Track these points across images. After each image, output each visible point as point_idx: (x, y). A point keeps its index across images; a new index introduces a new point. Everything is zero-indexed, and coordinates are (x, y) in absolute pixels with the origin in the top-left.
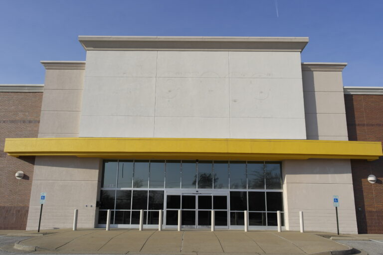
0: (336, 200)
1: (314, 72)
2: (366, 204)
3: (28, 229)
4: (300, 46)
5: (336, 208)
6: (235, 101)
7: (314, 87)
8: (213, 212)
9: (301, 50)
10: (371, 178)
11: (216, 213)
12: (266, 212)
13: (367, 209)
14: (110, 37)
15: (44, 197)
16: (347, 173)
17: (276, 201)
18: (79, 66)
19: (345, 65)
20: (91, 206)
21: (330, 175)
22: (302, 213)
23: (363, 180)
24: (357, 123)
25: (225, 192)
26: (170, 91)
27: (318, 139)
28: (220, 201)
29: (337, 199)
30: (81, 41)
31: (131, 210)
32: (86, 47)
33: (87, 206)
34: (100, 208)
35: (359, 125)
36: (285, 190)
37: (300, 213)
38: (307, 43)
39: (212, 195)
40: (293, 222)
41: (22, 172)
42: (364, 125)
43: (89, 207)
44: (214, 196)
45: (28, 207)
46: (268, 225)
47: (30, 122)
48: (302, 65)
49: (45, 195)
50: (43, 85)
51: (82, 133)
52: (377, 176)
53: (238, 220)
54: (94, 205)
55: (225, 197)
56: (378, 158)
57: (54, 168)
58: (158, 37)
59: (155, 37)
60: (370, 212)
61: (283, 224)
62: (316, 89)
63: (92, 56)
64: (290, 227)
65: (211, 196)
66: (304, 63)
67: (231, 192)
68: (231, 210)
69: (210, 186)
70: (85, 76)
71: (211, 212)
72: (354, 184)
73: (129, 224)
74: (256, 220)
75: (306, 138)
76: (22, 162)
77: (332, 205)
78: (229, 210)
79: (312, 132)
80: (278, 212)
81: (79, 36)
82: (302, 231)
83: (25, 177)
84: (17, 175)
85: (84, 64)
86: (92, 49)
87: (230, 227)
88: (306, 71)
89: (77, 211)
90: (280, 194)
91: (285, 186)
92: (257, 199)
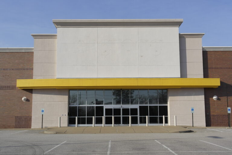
0: (193, 110)
1: (186, 38)
2: (211, 111)
3: (32, 127)
4: (179, 24)
5: (193, 113)
6: (142, 57)
7: (186, 47)
8: (130, 117)
9: (179, 26)
10: (215, 98)
11: (132, 117)
12: (159, 116)
13: (212, 114)
14: (70, 20)
15: (43, 111)
16: (202, 95)
17: (164, 111)
18: (53, 36)
19: (204, 35)
20: (65, 115)
21: (192, 96)
22: (176, 116)
23: (210, 99)
24: (209, 67)
25: (137, 106)
26: (105, 51)
27: (187, 77)
28: (134, 111)
29: (193, 109)
30: (54, 23)
31: (86, 117)
32: (57, 25)
33: (63, 115)
34: (69, 116)
35: (210, 68)
36: (168, 105)
37: (175, 116)
38: (182, 22)
39: (129, 108)
40: (172, 122)
41: (26, 98)
42: (213, 68)
44: (131, 109)
45: (31, 116)
46: (160, 123)
47: (27, 69)
48: (180, 34)
49: (44, 110)
50: (33, 48)
51: (58, 76)
52: (218, 96)
53: (143, 121)
54: (67, 114)
55: (137, 109)
56: (218, 87)
57: (44, 95)
58: (98, 20)
59: (97, 20)
60: (213, 115)
61: (166, 122)
62: (187, 48)
63: (60, 31)
64: (170, 123)
65: (129, 109)
66: (181, 34)
67: (140, 106)
68: (140, 116)
69: (128, 103)
70: (57, 42)
72: (205, 101)
73: (85, 124)
74: (153, 121)
75: (180, 76)
76: (25, 92)
77: (191, 112)
78: (138, 116)
79: (183, 74)
80: (164, 116)
81: (53, 20)
82: (175, 125)
83: (27, 100)
84: (23, 99)
85: (56, 35)
86: (60, 26)
87: (139, 125)
88: (182, 38)
89: (60, 118)
90: (167, 107)
91: (168, 103)
92: (153, 111)
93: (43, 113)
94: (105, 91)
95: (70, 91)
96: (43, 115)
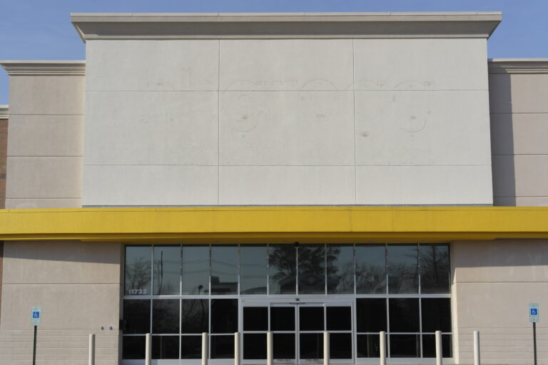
0: (534, 312)
1: (512, 76)
4: (486, 28)
5: (534, 324)
6: (365, 135)
7: (511, 105)
8: (326, 334)
9: (487, 36)
11: (332, 337)
12: (421, 333)
14: (130, 14)
15: (38, 313)
17: (439, 315)
18: (73, 69)
20: (111, 328)
21: (533, 268)
22: (478, 333)
25: (348, 300)
26: (245, 118)
27: (514, 205)
28: (339, 317)
29: (536, 310)
30: (75, 23)
31: (180, 335)
32: (85, 33)
33: (102, 328)
34: (124, 333)
36: (454, 295)
37: (475, 333)
38: (499, 22)
39: (324, 305)
40: (466, 352)
43: (107, 331)
44: (328, 308)
46: (424, 356)
48: (490, 63)
49: (39, 310)
50: (7, 106)
51: (87, 197)
53: (369, 349)
54: (116, 326)
55: (349, 309)
57: (39, 262)
58: (221, 14)
59: (216, 14)
61: (447, 352)
62: (514, 109)
63: (97, 50)
64: (460, 358)
65: (323, 308)
66: (494, 60)
67: (358, 300)
68: (358, 331)
69: (320, 289)
70: (84, 86)
71: (322, 335)
73: (178, 358)
74: (401, 348)
75: (491, 202)
77: (527, 319)
78: (354, 332)
79: (503, 192)
80: (437, 334)
81: (72, 14)
82: (476, 363)
85: (83, 65)
86: (95, 36)
87: (357, 361)
88: (498, 74)
89: (94, 336)
90: (448, 301)
91: (454, 288)
92: (403, 315)
93: (37, 322)
94: (243, 248)
95: (127, 248)
96: (36, 327)
